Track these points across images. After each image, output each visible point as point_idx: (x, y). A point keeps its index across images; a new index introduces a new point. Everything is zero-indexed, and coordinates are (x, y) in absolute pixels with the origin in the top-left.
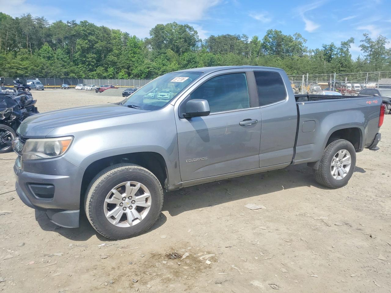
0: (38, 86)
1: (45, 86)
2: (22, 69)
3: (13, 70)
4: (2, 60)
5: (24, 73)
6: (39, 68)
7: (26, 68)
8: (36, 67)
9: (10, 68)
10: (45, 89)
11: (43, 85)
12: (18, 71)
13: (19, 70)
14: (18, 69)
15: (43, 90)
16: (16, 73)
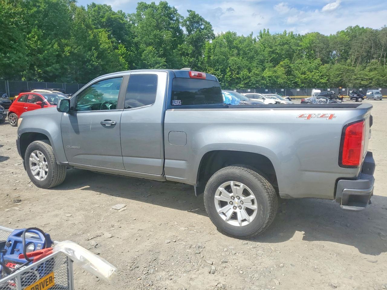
0: (376, 96)
1: (383, 96)
2: (367, 80)
3: (357, 81)
4: (350, 72)
5: (368, 83)
6: (384, 78)
7: (371, 79)
8: (381, 77)
9: (356, 79)
10: (382, 99)
11: (381, 95)
12: (362, 82)
13: (364, 80)
14: (362, 80)
15: (381, 100)
16: (360, 84)
